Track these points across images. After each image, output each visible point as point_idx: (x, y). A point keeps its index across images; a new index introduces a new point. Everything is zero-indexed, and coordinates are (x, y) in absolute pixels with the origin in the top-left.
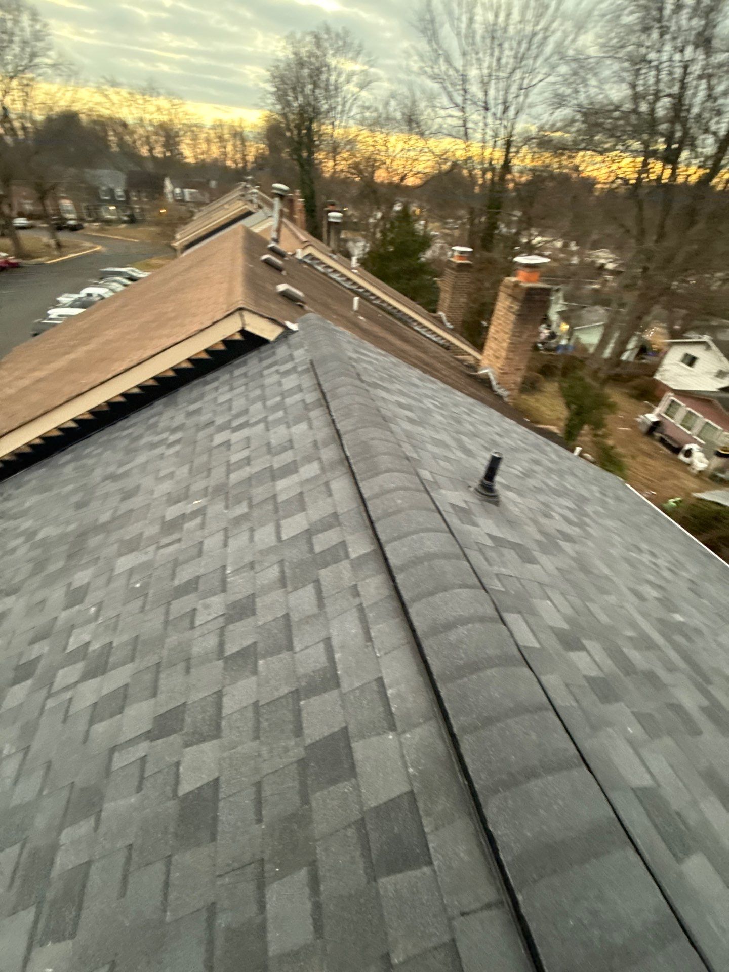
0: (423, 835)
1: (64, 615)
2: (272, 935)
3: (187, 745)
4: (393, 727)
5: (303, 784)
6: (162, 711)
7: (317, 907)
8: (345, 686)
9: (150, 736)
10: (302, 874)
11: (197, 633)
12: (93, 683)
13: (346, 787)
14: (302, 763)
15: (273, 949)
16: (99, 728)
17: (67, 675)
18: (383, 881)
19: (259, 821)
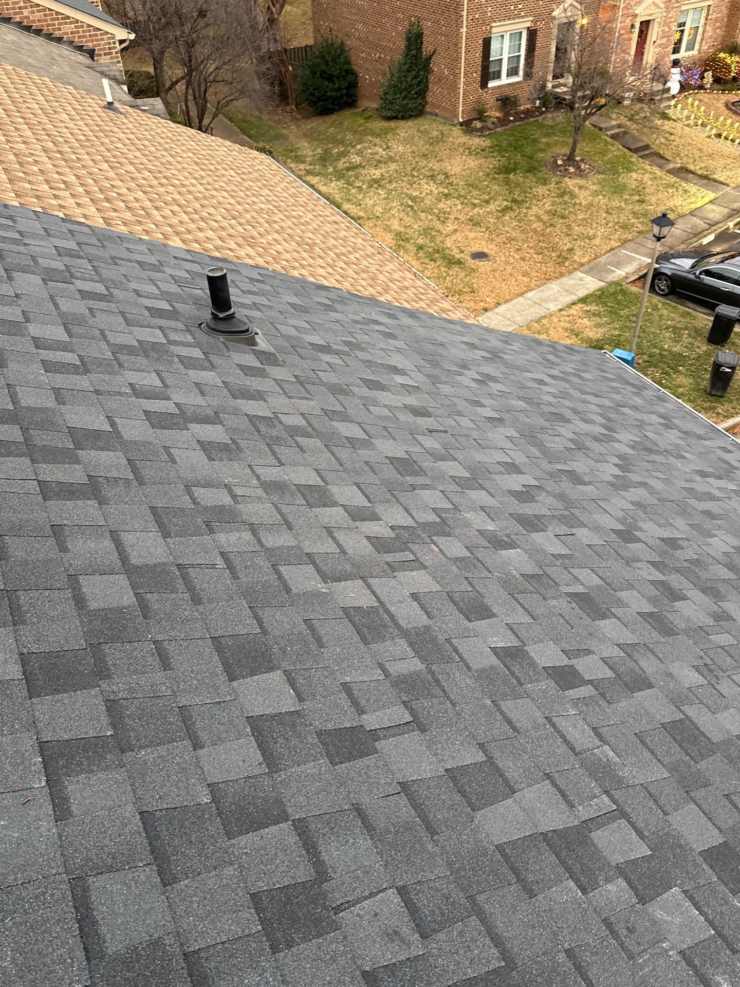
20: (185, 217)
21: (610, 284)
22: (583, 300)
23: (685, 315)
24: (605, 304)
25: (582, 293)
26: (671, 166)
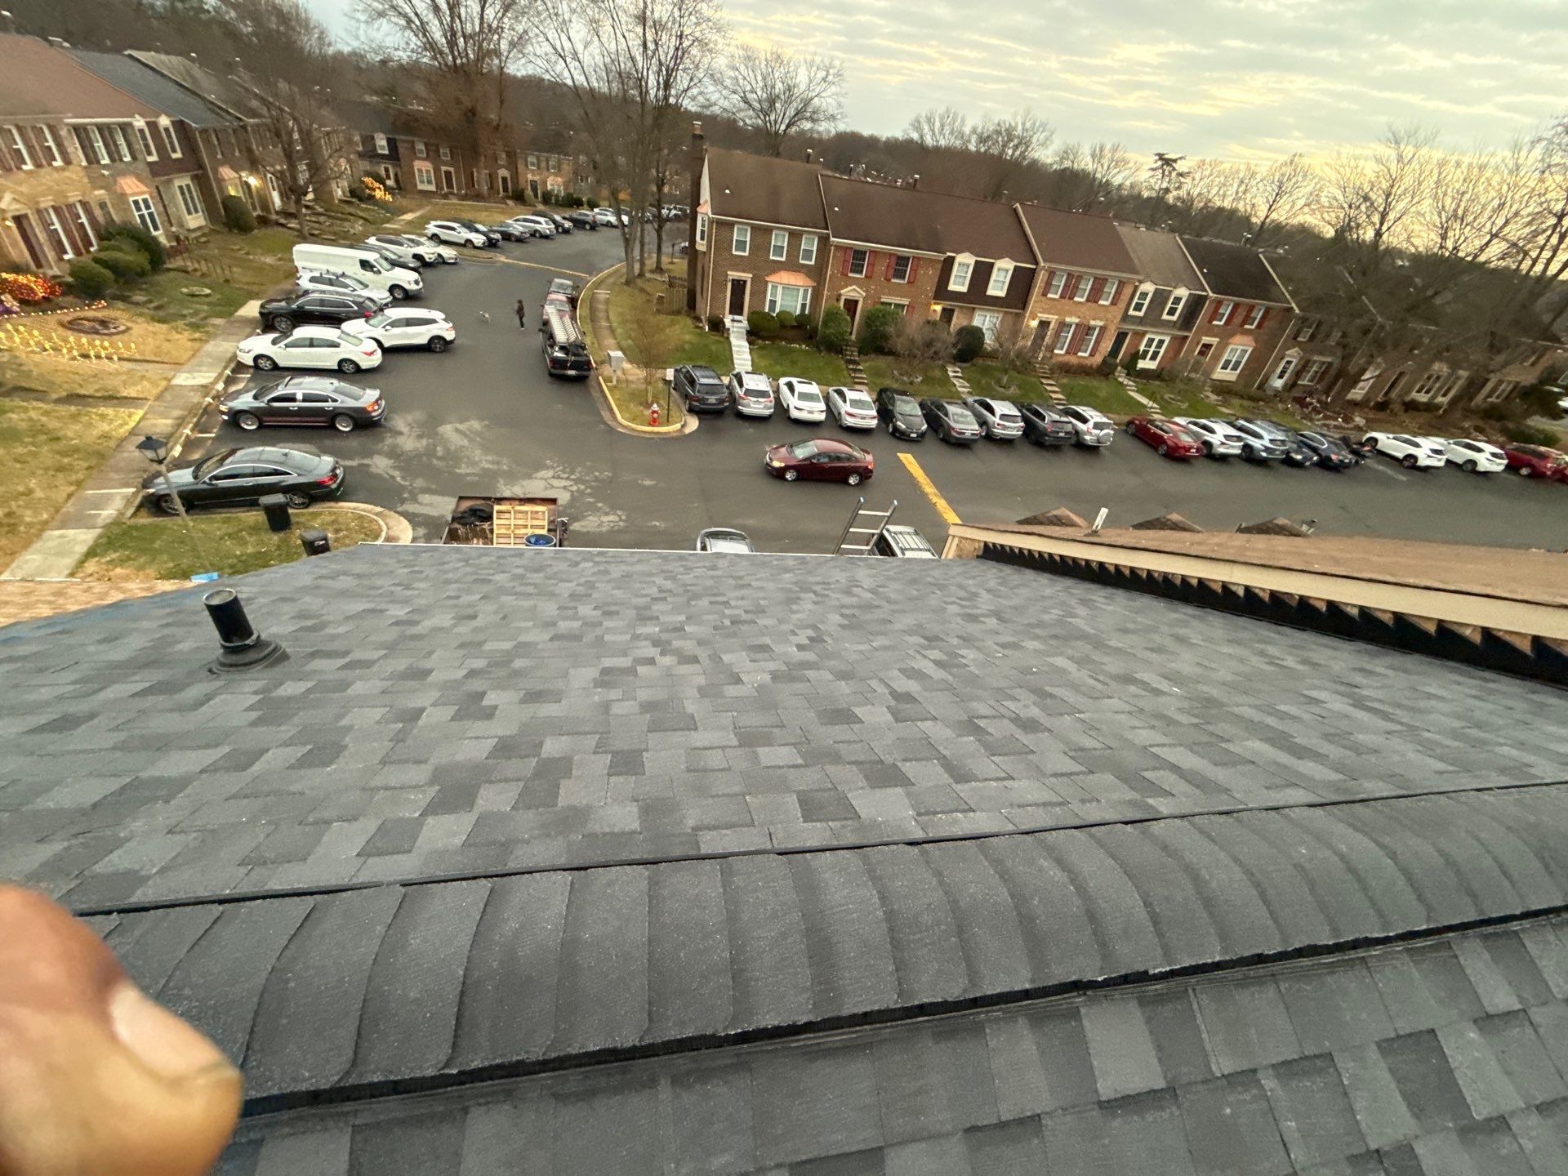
0: (827, 820)
1: (989, 643)
2: (767, 749)
3: (888, 708)
4: (919, 814)
5: (862, 763)
6: (916, 696)
7: (780, 767)
8: (958, 787)
9: (894, 694)
10: (800, 761)
11: (992, 703)
12: (932, 664)
13: (863, 783)
14: (881, 762)
15: (760, 750)
16: (896, 672)
17: (936, 654)
18: (795, 796)
19: (835, 742)
21: (107, 527)
22: (91, 553)
23: (226, 521)
24: (124, 547)
25: (81, 549)
26: (55, 396)
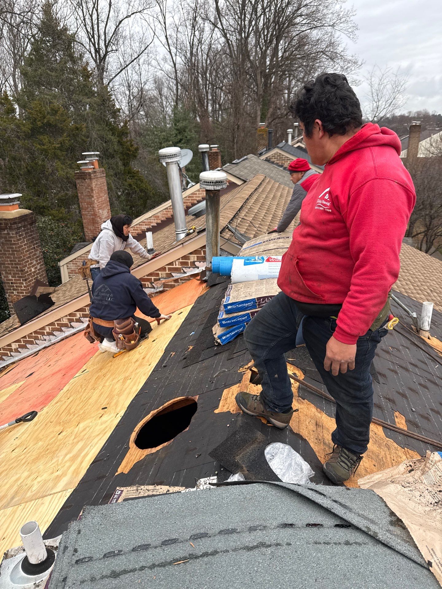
20: (412, 287)
